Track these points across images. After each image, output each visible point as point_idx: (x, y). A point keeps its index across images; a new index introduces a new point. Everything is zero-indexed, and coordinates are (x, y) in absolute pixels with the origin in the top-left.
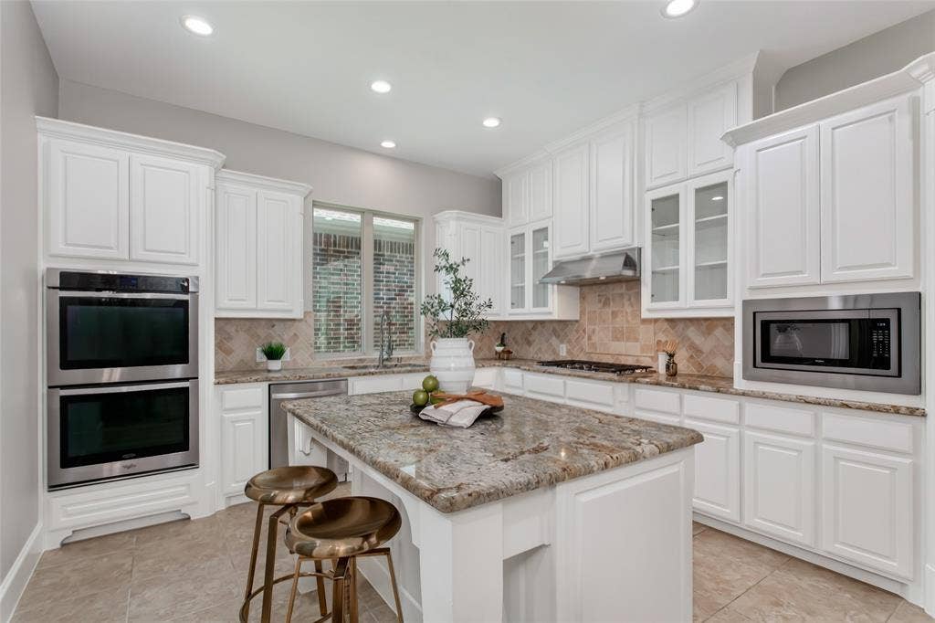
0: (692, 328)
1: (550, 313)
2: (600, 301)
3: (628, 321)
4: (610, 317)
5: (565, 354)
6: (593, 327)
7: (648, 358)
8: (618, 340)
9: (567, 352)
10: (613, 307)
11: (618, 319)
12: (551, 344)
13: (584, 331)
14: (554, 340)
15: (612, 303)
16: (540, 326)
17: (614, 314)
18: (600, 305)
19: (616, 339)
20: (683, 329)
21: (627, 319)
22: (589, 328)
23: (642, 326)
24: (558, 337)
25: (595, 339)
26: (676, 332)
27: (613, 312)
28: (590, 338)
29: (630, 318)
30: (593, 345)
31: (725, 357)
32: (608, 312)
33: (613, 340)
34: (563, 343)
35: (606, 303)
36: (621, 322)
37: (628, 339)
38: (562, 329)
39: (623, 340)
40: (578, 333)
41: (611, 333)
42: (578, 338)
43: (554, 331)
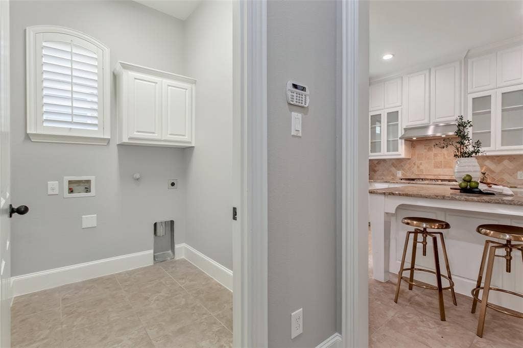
0: (488, 161)
1: (400, 155)
2: (426, 149)
3: (445, 158)
4: (433, 157)
5: (400, 176)
6: (421, 162)
8: (439, 168)
9: (402, 175)
10: (434, 151)
11: (438, 157)
12: (391, 171)
13: (414, 164)
14: (393, 169)
15: (433, 149)
17: (435, 155)
18: (426, 151)
19: (437, 167)
22: (418, 162)
24: (395, 167)
25: (421, 167)
28: (418, 167)
30: (421, 170)
32: (431, 154)
33: (435, 168)
34: (399, 170)
35: (430, 149)
36: (440, 158)
37: (445, 167)
38: (398, 163)
39: (442, 167)
40: (410, 165)
41: (433, 164)
42: (410, 167)
43: (393, 165)
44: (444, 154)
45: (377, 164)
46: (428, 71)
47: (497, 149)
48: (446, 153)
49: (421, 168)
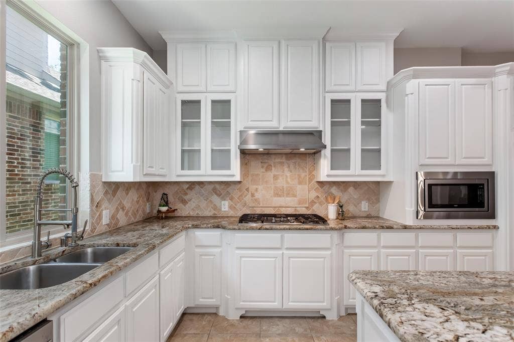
1: (233, 176)
2: (263, 167)
3: (288, 183)
4: (272, 180)
5: (227, 209)
6: (257, 187)
7: (304, 208)
8: (280, 196)
9: (230, 208)
10: (274, 171)
11: (279, 181)
12: (211, 201)
13: (247, 190)
14: (215, 199)
15: (273, 169)
16: (197, 187)
17: (276, 177)
18: (263, 170)
19: (277, 195)
20: (329, 188)
21: (286, 181)
22: (252, 188)
23: (298, 186)
24: (219, 195)
25: (257, 195)
26: (324, 190)
27: (274, 176)
28: (253, 195)
29: (289, 180)
30: (257, 199)
31: (355, 205)
32: (270, 175)
33: (275, 197)
34: (225, 200)
35: (268, 168)
36: (281, 183)
37: (288, 195)
38: (223, 188)
39: (284, 196)
40: (240, 191)
41: (273, 191)
42: (241, 195)
43: (215, 191)
44: (287, 176)
45: (187, 189)
46: (277, 42)
47: (357, 174)
48: (288, 175)
49: (256, 197)
